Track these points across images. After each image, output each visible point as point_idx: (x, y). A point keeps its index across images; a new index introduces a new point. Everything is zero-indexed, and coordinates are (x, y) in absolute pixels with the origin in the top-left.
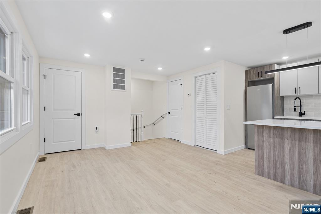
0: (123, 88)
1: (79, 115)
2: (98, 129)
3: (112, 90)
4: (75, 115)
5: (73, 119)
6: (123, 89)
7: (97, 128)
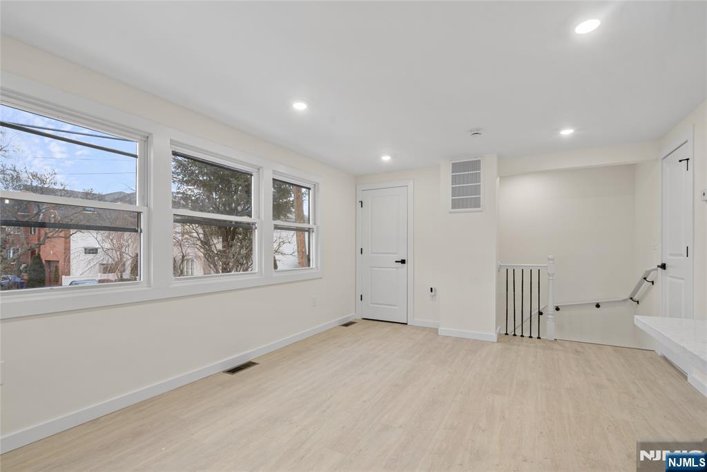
0: (476, 203)
1: (403, 262)
2: (433, 290)
3: (450, 213)
4: (396, 262)
5: (394, 269)
6: (475, 207)
7: (431, 289)
